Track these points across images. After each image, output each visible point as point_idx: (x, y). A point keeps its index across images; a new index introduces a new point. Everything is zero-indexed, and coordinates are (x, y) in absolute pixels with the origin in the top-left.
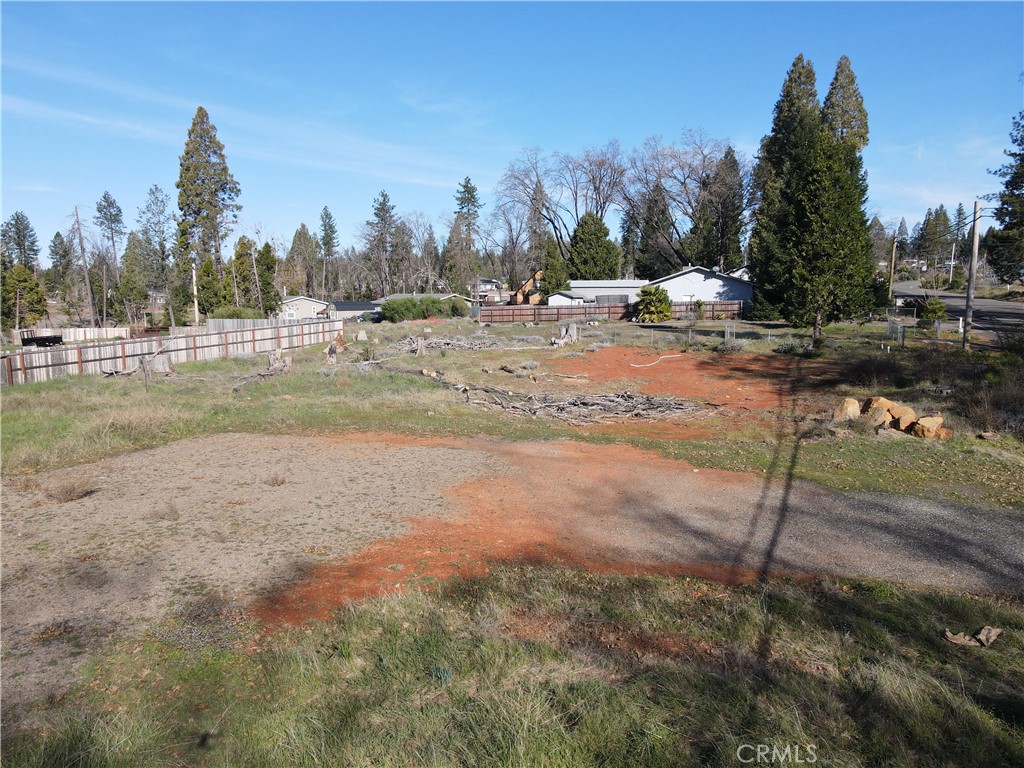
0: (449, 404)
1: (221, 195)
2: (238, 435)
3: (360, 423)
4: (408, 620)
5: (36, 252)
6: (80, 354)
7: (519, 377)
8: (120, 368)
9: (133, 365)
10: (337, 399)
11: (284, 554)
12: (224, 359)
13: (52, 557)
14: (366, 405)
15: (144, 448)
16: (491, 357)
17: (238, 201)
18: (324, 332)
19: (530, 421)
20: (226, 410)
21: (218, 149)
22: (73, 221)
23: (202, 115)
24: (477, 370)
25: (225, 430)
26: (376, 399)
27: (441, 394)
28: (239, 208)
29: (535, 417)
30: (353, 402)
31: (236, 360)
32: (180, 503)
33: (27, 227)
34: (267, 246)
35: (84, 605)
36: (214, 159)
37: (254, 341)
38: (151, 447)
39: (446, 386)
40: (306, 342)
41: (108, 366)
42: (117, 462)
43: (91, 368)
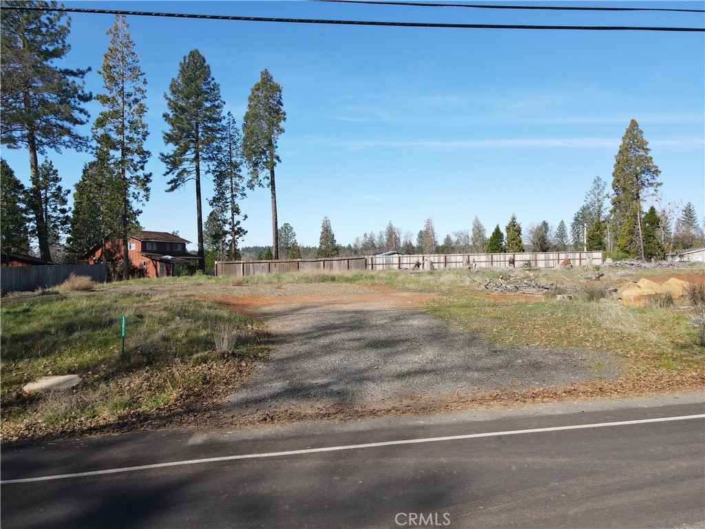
21: (642, 145)
23: (634, 124)
34: (652, 209)
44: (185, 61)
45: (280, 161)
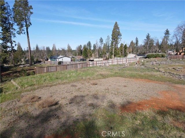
0: (160, 75)
1: (118, 36)
2: (119, 77)
3: (141, 77)
4: (149, 116)
5: (91, 47)
6: (96, 63)
7: (178, 70)
8: (101, 65)
9: (103, 64)
10: (137, 72)
11: (126, 99)
12: (117, 64)
13: (91, 93)
14: (143, 74)
15: (104, 78)
16: (171, 66)
17: (121, 37)
18: (135, 60)
19: (180, 80)
20: (117, 73)
21: (118, 28)
22: (96, 42)
23: (116, 23)
24: (167, 68)
25: (117, 76)
26: (145, 73)
27: (158, 73)
28: (121, 38)
29: (181, 79)
30: (140, 73)
31: (119, 64)
32: (109, 88)
33: (90, 43)
34: (126, 45)
35: (95, 101)
36: (118, 30)
37: (122, 61)
38: (105, 78)
39: (160, 71)
40: (132, 62)
41: (100, 65)
42: (100, 80)
43: (97, 65)
45: (31, 25)
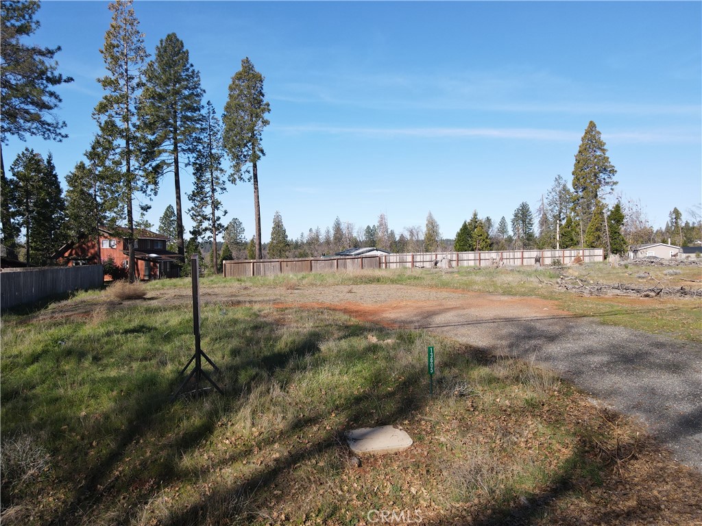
17: (615, 179)
23: (592, 126)
28: (615, 183)
43: (418, 265)
44: (162, 44)
